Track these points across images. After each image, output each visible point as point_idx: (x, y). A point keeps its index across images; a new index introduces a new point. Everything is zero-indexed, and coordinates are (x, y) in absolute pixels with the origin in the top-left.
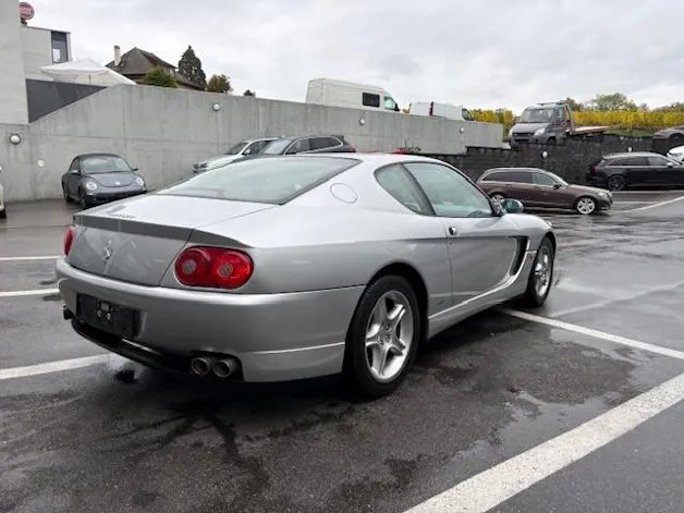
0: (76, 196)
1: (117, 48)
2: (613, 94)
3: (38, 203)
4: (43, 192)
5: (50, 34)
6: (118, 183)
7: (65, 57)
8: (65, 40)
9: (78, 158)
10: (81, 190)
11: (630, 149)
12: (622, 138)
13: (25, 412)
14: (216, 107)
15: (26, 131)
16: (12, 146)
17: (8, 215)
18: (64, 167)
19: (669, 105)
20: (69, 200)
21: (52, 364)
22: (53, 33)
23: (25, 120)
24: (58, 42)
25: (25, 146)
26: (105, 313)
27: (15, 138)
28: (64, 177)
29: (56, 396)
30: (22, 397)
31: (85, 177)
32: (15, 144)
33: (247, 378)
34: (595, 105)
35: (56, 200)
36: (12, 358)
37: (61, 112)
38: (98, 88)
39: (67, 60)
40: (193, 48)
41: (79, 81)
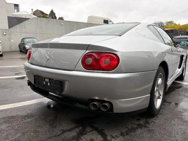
0: (23, 50)
1: (32, 9)
2: (170, 21)
3: (12, 52)
4: (13, 49)
5: (14, 5)
7: (18, 11)
8: (18, 7)
9: (23, 39)
10: (24, 48)
11: (180, 35)
12: (178, 32)
13: (14, 124)
14: (62, 24)
15: (8, 31)
16: (4, 36)
17: (3, 55)
18: (19, 42)
19: (186, 24)
20: (21, 51)
21: (23, 103)
22: (15, 5)
23: (8, 28)
24: (16, 7)
25: (8, 36)
26: (47, 82)
27: (5, 33)
28: (19, 45)
29: (26, 116)
30: (12, 117)
31: (26, 44)
32: (5, 35)
33: (115, 111)
34: (166, 24)
35: (17, 51)
36: (7, 100)
37: (18, 26)
38: (28, 19)
39: (19, 12)
40: (53, 10)
41: (23, 17)
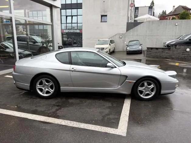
1: (174, 6)
6: (134, 48)
9: (130, 41)
14: (177, 24)
23: (125, 32)
32: (121, 38)
37: (132, 30)
